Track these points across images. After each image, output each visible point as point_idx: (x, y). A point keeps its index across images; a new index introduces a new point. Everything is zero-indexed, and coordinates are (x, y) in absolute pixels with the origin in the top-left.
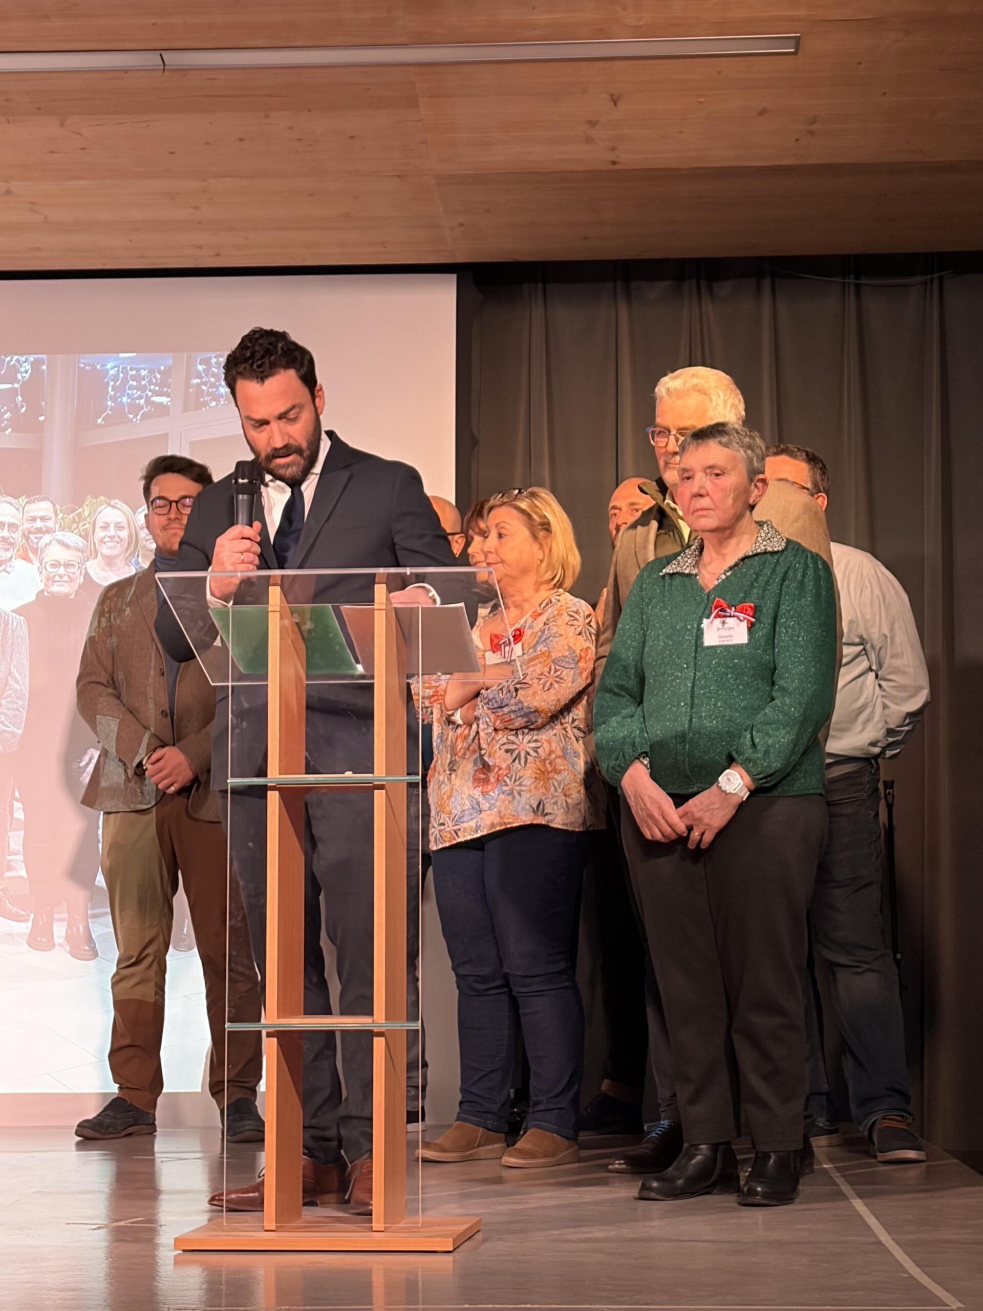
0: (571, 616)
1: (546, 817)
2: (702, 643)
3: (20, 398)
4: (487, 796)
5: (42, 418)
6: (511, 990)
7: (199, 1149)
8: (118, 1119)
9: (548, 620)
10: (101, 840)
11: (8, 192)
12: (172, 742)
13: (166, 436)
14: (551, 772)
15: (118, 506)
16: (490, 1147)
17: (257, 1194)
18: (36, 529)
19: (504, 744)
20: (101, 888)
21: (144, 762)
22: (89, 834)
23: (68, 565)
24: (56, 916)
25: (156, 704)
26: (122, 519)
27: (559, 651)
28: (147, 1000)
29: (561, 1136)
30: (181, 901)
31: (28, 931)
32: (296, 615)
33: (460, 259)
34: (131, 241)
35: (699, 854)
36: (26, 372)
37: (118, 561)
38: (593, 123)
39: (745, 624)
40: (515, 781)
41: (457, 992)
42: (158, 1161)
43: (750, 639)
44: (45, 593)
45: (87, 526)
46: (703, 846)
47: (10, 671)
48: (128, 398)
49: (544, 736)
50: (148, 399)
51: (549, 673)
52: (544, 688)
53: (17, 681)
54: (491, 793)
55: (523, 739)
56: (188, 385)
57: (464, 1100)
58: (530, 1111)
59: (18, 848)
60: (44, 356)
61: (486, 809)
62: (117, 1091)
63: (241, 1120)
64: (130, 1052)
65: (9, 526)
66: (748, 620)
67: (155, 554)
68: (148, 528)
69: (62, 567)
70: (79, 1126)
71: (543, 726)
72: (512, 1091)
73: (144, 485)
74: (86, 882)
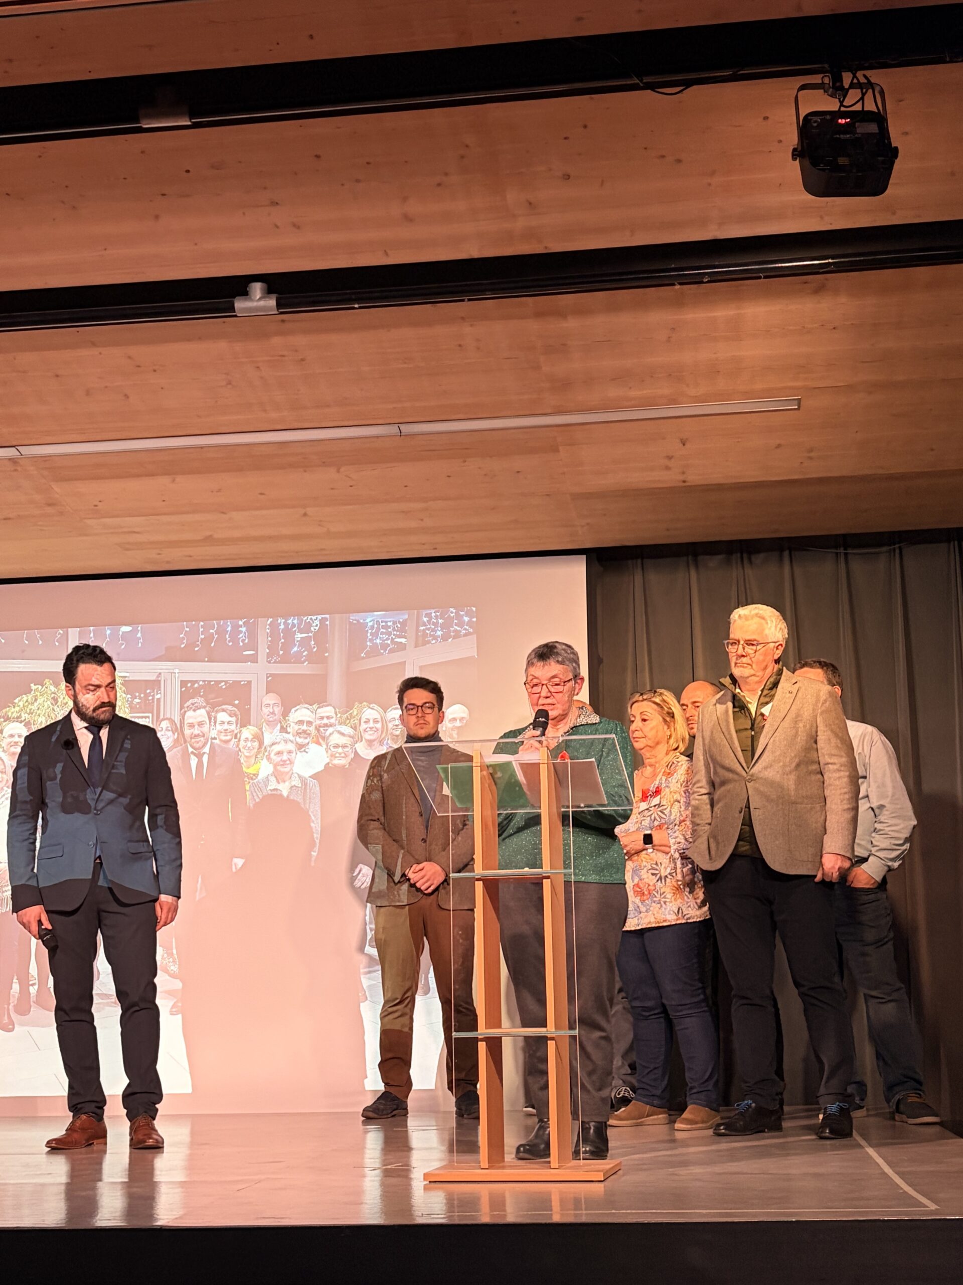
1: (685, 918)
3: (313, 643)
4: (644, 904)
5: (327, 654)
6: (668, 1015)
8: (388, 1105)
11: (305, 515)
12: (429, 858)
16: (656, 1117)
18: (324, 724)
21: (407, 873)
23: (344, 746)
26: (378, 717)
29: (710, 1109)
33: (588, 545)
34: (381, 542)
36: (317, 626)
37: (375, 743)
38: (670, 458)
40: (661, 895)
42: (410, 1131)
44: (330, 765)
48: (380, 640)
50: (392, 640)
54: (646, 901)
56: (417, 630)
60: (327, 616)
61: (644, 911)
62: (384, 1088)
64: (392, 1063)
65: (307, 723)
69: (340, 748)
70: (364, 1110)
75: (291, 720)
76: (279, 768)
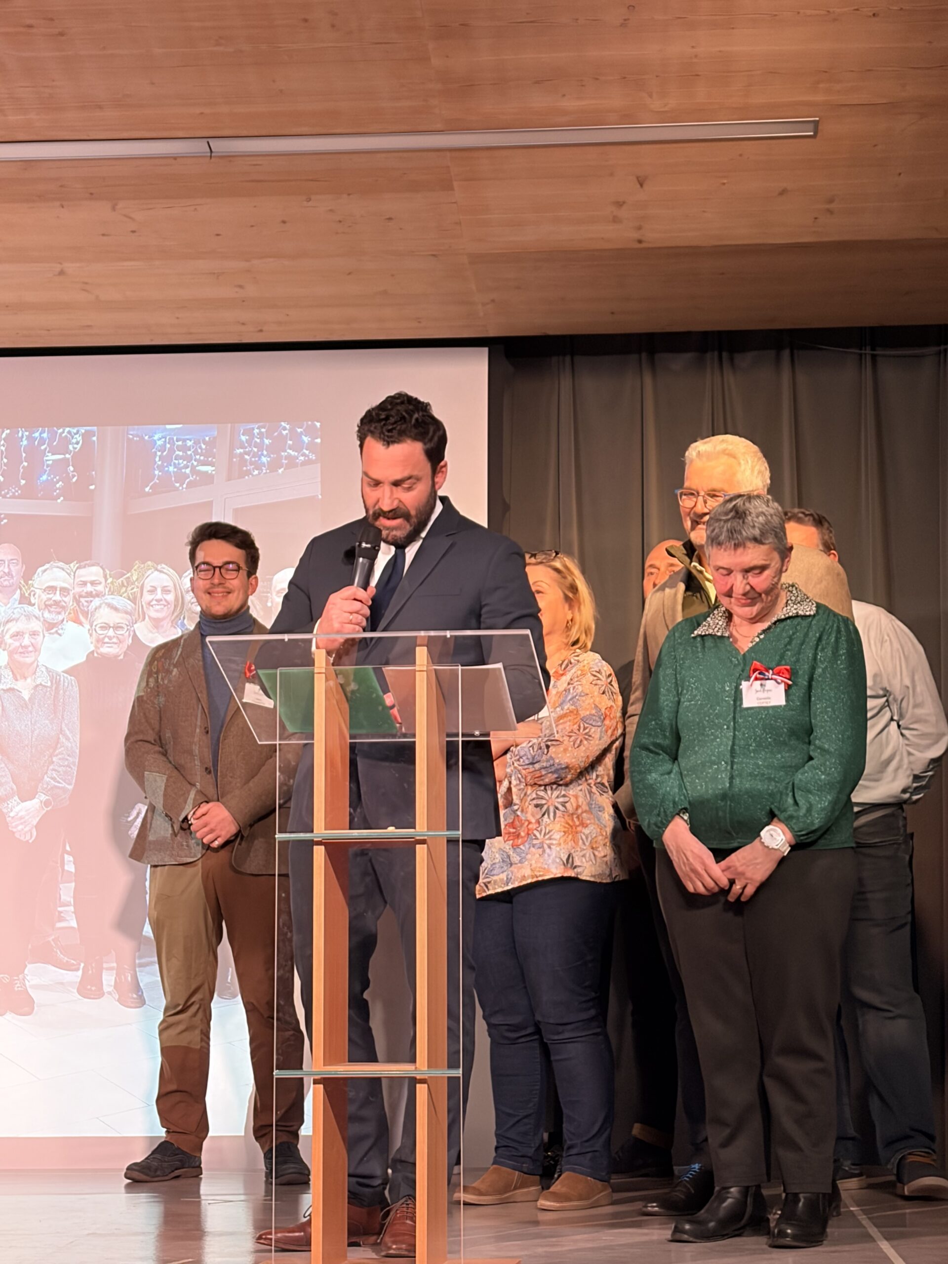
0: (595, 676)
1: (576, 870)
2: (741, 704)
3: (71, 468)
4: (518, 850)
5: (92, 487)
6: (541, 1038)
7: (242, 1192)
8: (165, 1161)
9: (571, 679)
10: (148, 891)
11: (62, 273)
12: (215, 797)
13: (211, 503)
14: (578, 826)
15: (165, 571)
16: (525, 1190)
17: (302, 1234)
18: (87, 593)
19: (534, 799)
20: (147, 938)
21: (189, 817)
22: (135, 888)
23: (117, 627)
24: (105, 965)
25: (202, 761)
26: (170, 584)
27: (586, 709)
28: (192, 1046)
29: (594, 1178)
30: (225, 949)
31: (79, 980)
32: (340, 676)
33: (492, 333)
34: (178, 318)
35: (739, 907)
36: (77, 443)
37: (165, 623)
38: (620, 204)
39: (782, 686)
40: (545, 834)
41: (489, 1040)
42: (203, 1202)
43: (787, 701)
44: (96, 655)
45: (135, 590)
46: (743, 899)
47: (61, 729)
48: (175, 468)
49: (573, 791)
50: (193, 468)
51: (579, 730)
52: (574, 744)
53: (68, 739)
54: (522, 847)
55: (552, 794)
56: (231, 455)
57: (500, 1145)
58: (564, 1155)
59: (68, 899)
60: (95, 428)
61: (517, 862)
62: (164, 1135)
63: (285, 1162)
64: (177, 1097)
65: (60, 591)
66: (785, 683)
67: (200, 617)
68: (193, 591)
69: (111, 629)
70: (128, 1169)
71: (571, 782)
72: (546, 1136)
73: (190, 550)
74: (134, 933)
75: (35, 586)
76: (16, 656)
